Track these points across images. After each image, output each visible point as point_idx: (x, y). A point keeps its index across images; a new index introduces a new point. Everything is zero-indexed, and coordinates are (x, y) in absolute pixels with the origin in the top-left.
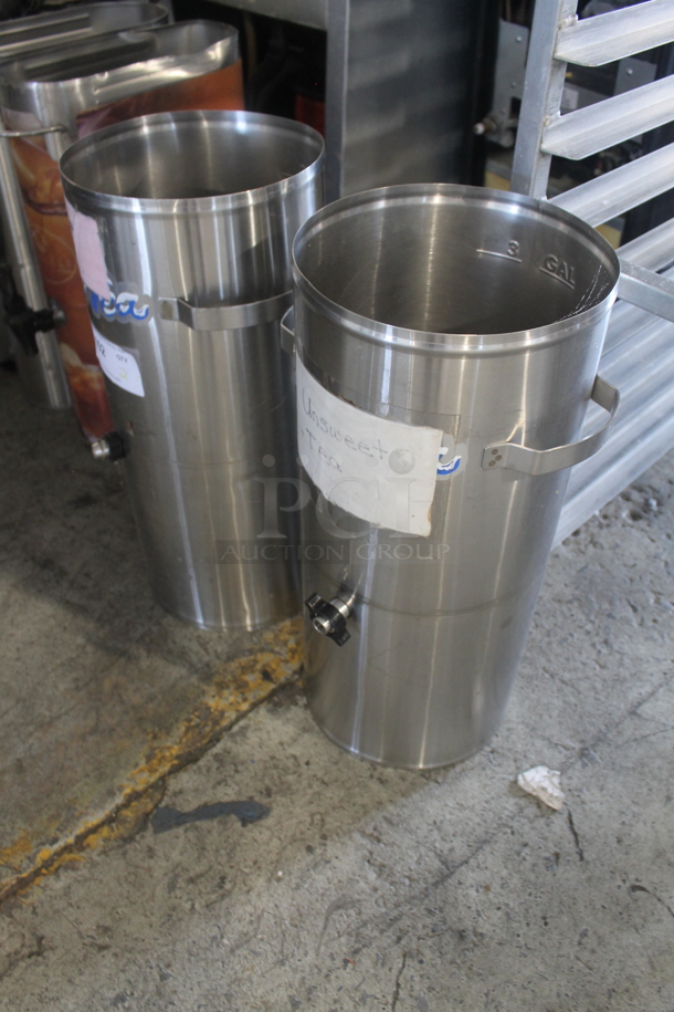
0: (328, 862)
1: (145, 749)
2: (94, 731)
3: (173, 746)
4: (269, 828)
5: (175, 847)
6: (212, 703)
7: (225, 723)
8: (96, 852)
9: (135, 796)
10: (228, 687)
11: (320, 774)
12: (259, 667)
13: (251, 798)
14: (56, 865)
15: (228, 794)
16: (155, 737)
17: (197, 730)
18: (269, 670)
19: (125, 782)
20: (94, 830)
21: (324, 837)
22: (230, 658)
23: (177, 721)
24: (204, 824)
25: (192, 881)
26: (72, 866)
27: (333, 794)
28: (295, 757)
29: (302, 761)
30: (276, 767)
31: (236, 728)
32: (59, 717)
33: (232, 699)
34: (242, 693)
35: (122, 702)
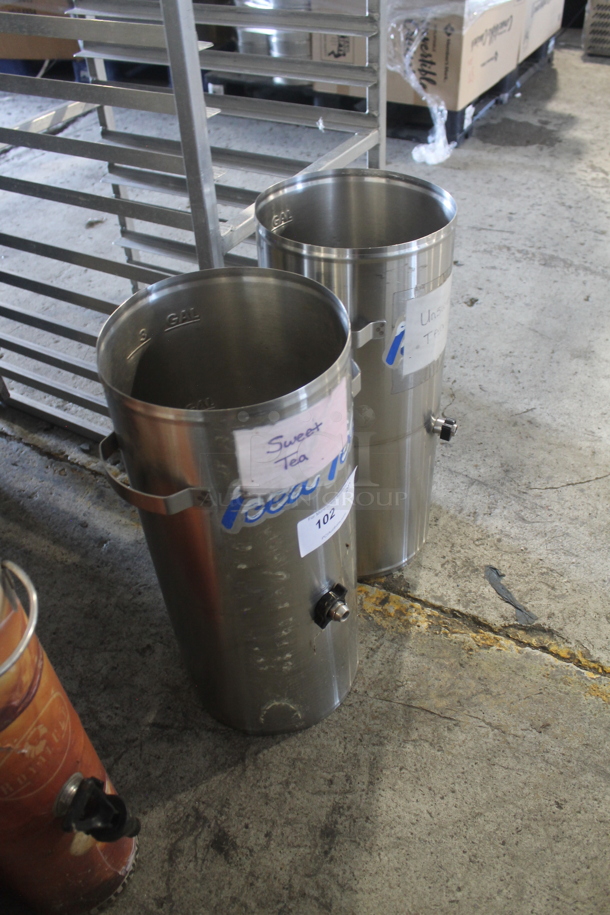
0: (502, 531)
1: (484, 651)
2: (487, 691)
3: (469, 637)
4: (498, 563)
5: (541, 607)
6: (424, 625)
7: (436, 613)
8: (570, 646)
9: (519, 643)
10: (406, 620)
11: (448, 549)
12: (379, 608)
13: (484, 578)
14: (592, 665)
15: (489, 591)
16: (471, 650)
17: (450, 628)
18: (378, 602)
19: (515, 651)
20: (557, 656)
21: (489, 536)
22: (380, 628)
23: (451, 641)
24: (516, 596)
25: (553, 588)
26: (587, 654)
27: (457, 540)
28: (443, 565)
29: (443, 561)
30: (455, 572)
31: (438, 603)
32: (489, 724)
33: (415, 615)
34: (407, 610)
35: (453, 685)
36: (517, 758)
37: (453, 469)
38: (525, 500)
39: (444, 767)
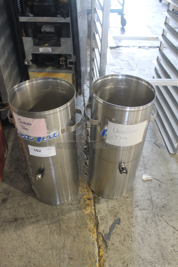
0: (137, 216)
1: (88, 231)
2: (75, 238)
3: (91, 225)
4: (123, 221)
5: (115, 239)
6: (87, 212)
7: (94, 213)
8: (105, 254)
9: (97, 240)
10: (86, 207)
11: (118, 205)
12: (86, 199)
13: (115, 219)
14: (102, 264)
15: (111, 223)
16: (86, 227)
17: (91, 219)
18: (88, 198)
19: (93, 239)
20: (99, 252)
21: (132, 214)
22: (80, 202)
23: (86, 221)
24: (114, 231)
25: (124, 240)
26: (104, 261)
27: (124, 206)
28: (112, 207)
29: (113, 206)
30: (111, 211)
31: (97, 212)
32: (64, 243)
33: (89, 208)
34: (90, 206)
35: (72, 228)
36: (57, 255)
37: (151, 193)
38: (155, 217)
39: (45, 237)
